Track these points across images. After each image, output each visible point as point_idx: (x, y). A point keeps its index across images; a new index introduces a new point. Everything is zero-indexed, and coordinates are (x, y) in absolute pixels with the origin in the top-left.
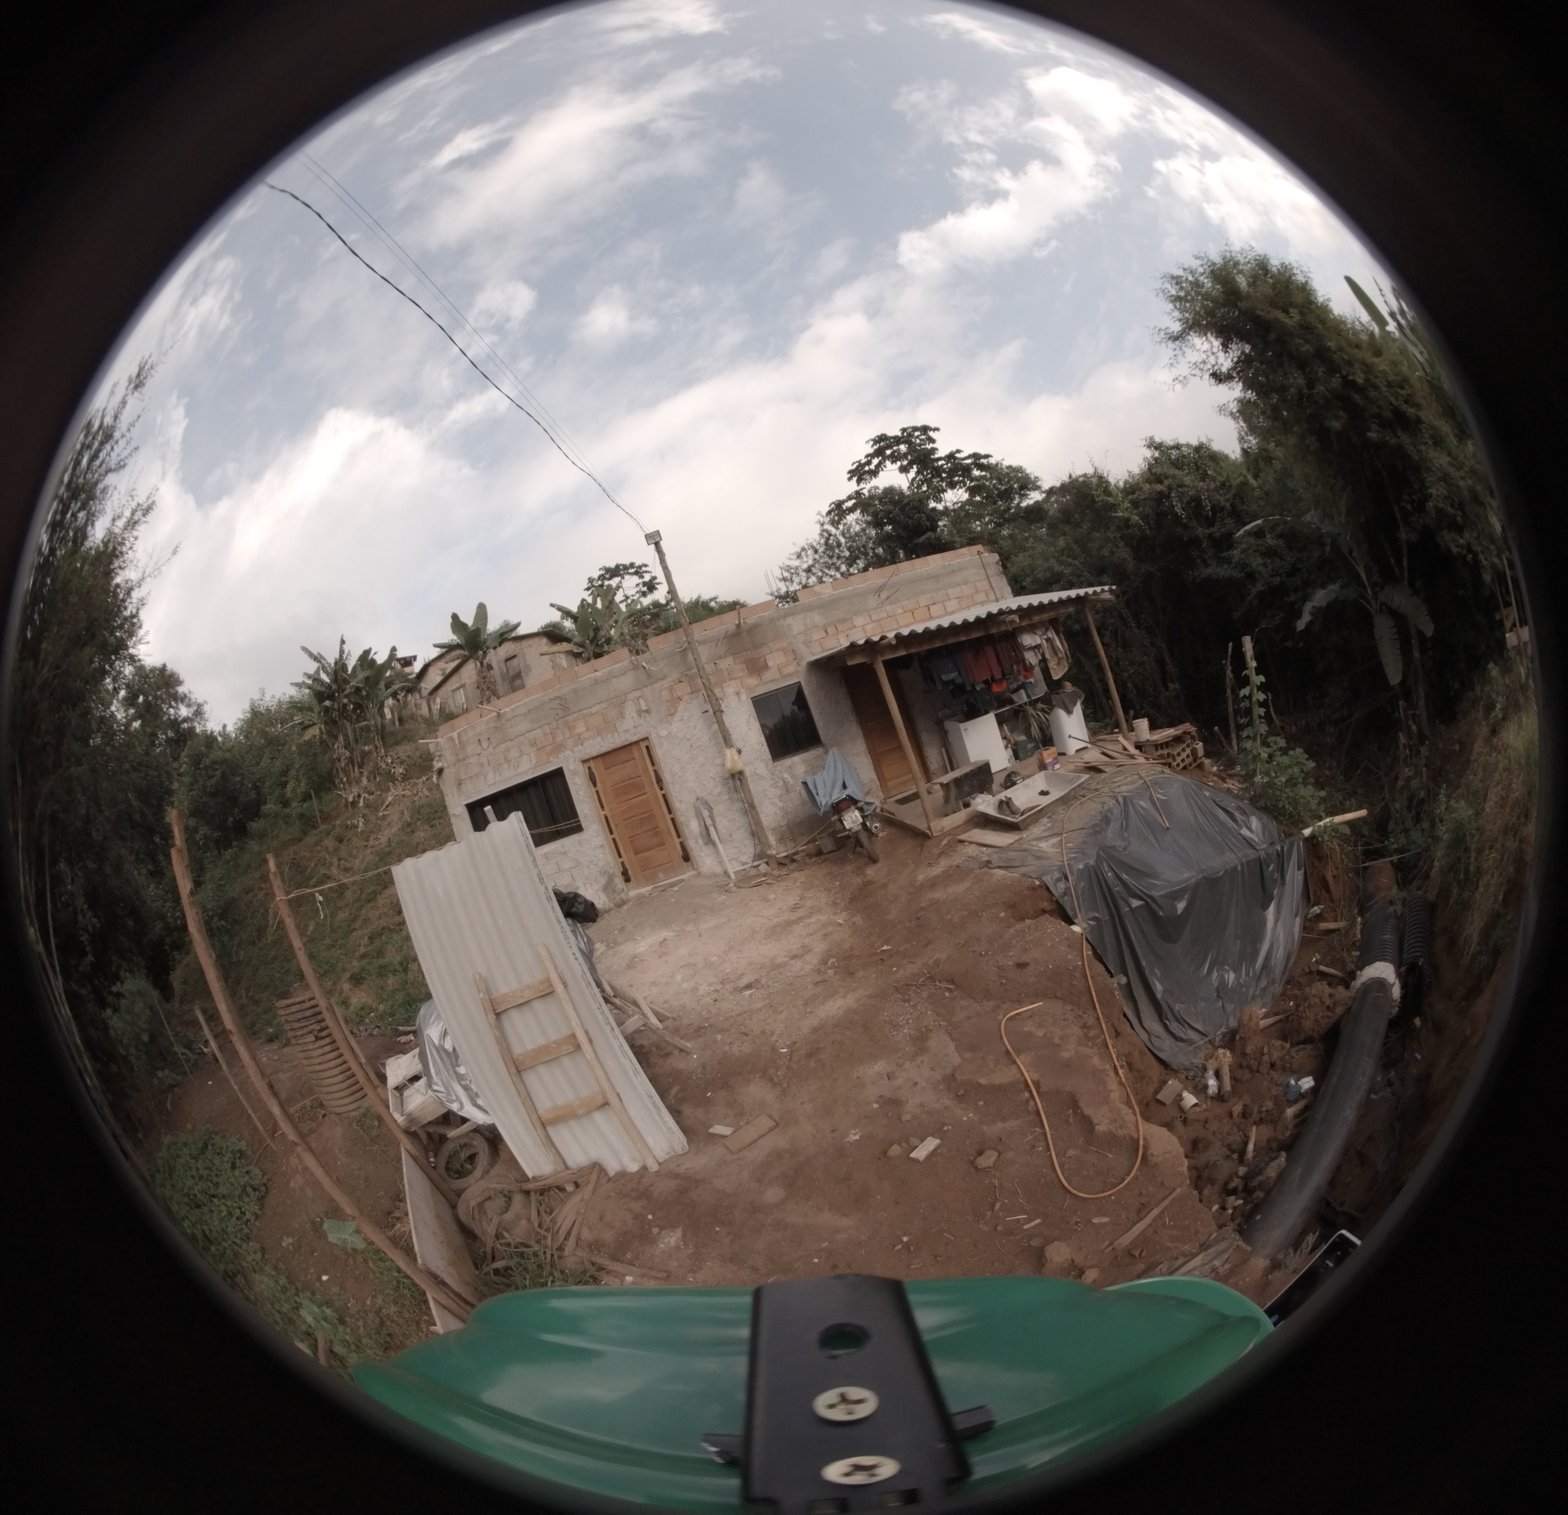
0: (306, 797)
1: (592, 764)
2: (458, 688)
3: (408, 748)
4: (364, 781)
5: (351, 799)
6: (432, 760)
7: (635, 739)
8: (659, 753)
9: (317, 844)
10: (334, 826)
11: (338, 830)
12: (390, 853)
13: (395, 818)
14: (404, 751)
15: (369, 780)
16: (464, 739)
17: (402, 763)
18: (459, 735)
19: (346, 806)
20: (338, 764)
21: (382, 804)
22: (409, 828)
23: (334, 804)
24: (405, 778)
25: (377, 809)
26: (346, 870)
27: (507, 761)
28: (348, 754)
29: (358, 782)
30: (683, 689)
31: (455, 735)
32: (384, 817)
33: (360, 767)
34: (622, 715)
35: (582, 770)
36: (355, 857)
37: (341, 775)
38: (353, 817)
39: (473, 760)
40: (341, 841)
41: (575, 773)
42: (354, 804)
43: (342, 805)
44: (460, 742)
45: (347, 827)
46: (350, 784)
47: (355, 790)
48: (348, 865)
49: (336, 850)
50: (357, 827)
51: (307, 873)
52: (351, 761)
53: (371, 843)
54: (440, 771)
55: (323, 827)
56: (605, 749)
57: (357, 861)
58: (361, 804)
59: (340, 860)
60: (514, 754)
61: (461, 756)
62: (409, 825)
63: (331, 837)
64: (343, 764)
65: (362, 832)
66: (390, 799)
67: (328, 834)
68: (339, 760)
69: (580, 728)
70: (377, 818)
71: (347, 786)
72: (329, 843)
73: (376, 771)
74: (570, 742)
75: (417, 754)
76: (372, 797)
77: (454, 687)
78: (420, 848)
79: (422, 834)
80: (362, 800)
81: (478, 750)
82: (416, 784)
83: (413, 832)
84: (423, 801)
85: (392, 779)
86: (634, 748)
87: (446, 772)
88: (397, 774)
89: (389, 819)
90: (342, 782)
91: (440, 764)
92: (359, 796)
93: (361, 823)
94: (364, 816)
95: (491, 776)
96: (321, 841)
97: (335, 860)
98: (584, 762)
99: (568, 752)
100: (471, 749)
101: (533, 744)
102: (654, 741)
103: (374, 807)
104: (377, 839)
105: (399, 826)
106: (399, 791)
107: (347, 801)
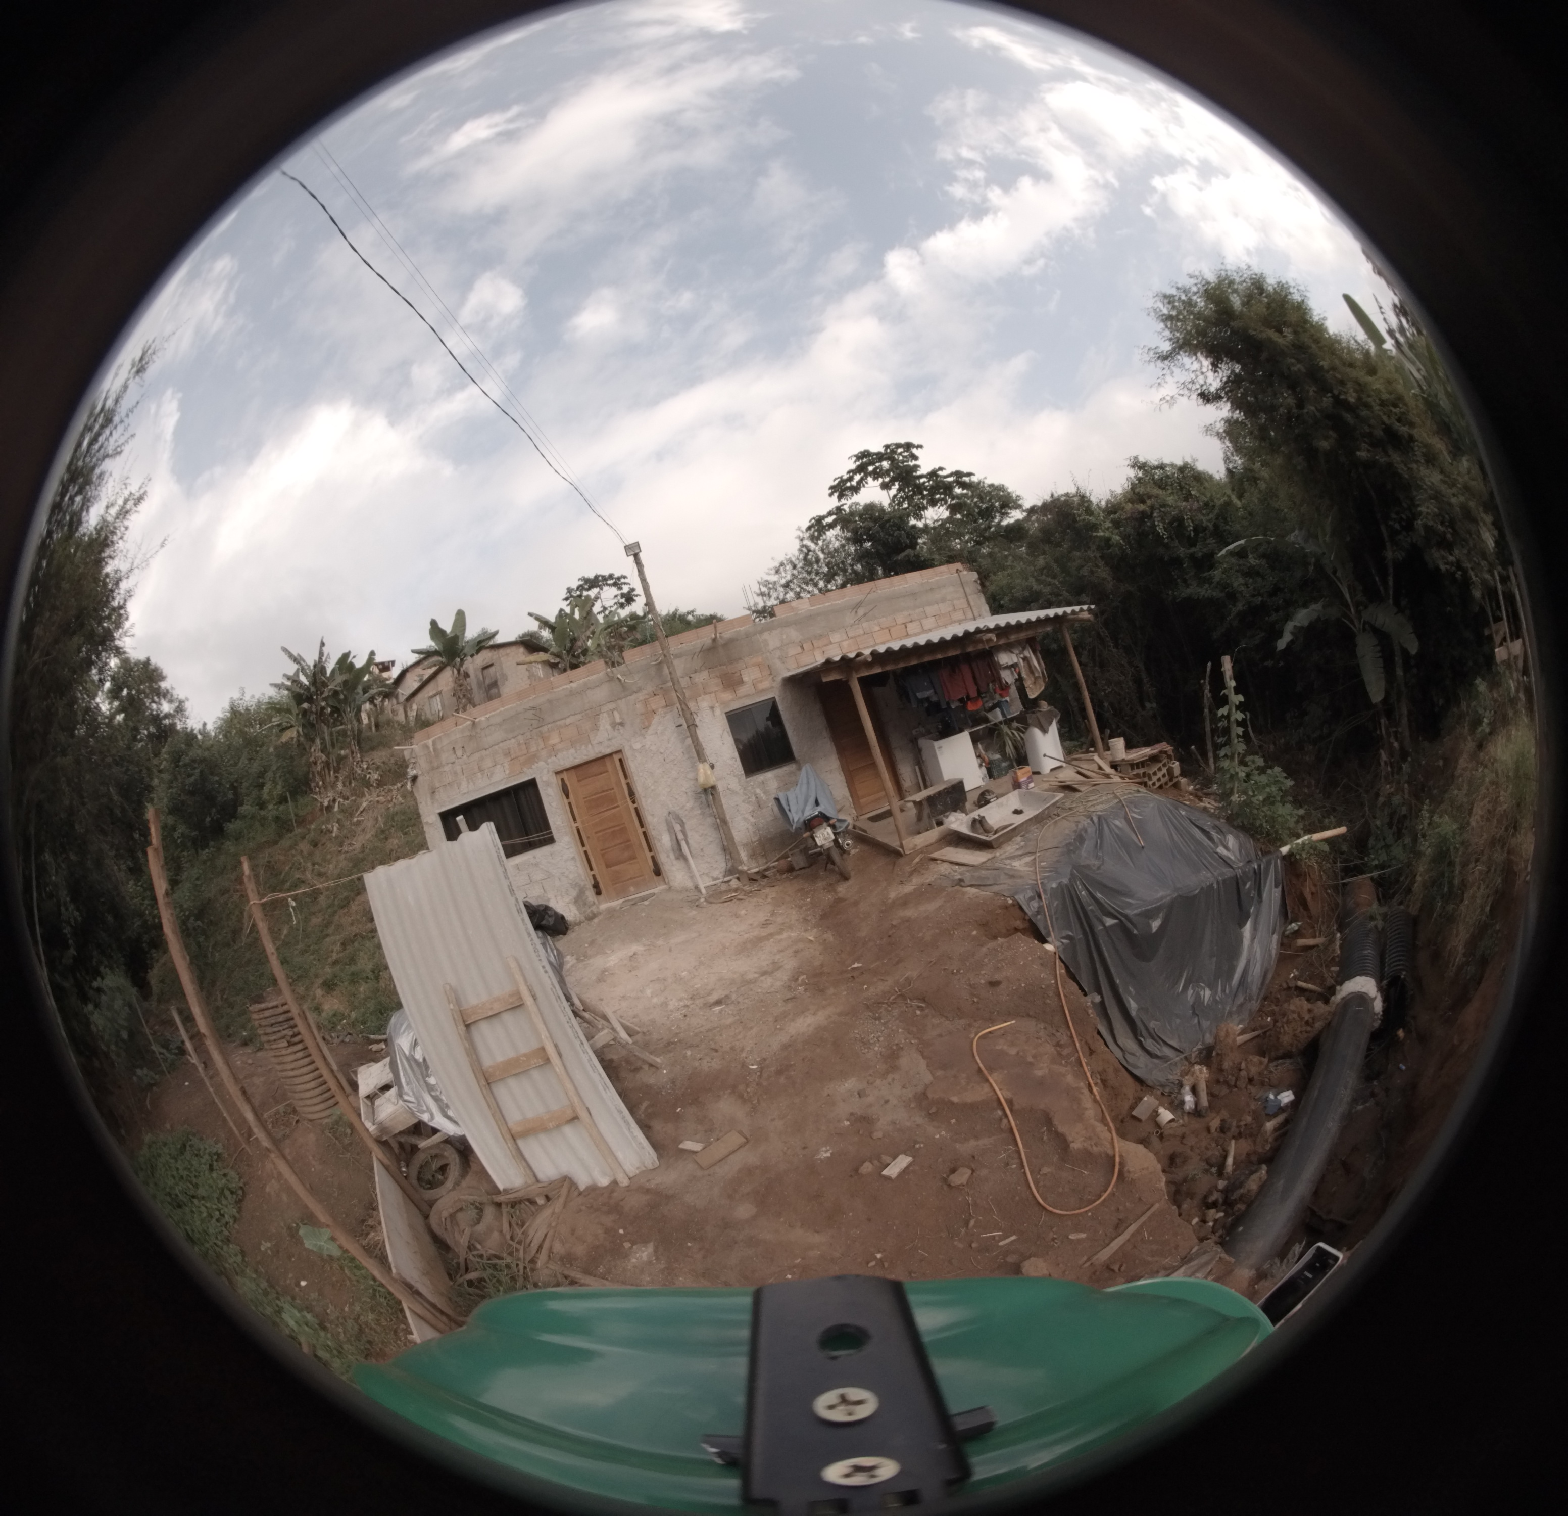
0: (283, 800)
1: (565, 776)
2: (435, 695)
3: (384, 754)
4: (340, 786)
5: (326, 804)
6: (407, 766)
7: (608, 751)
8: (632, 765)
9: (291, 848)
10: (309, 830)
11: (312, 834)
12: (363, 860)
13: (369, 824)
14: (380, 756)
15: (344, 785)
16: (439, 747)
17: (378, 768)
18: (434, 743)
19: (321, 810)
20: (314, 768)
21: (357, 810)
22: (383, 835)
23: (309, 807)
24: (380, 784)
25: (351, 815)
26: (320, 875)
27: (481, 770)
28: (324, 758)
29: (334, 786)
30: (657, 703)
31: (430, 742)
32: (359, 823)
33: (337, 770)
34: (596, 727)
35: (555, 781)
36: (329, 862)
37: (317, 778)
38: (328, 821)
39: (447, 768)
40: (315, 845)
41: (548, 784)
42: (329, 808)
43: (317, 809)
44: (435, 750)
45: (322, 832)
46: (325, 788)
47: (331, 795)
48: (322, 870)
49: (311, 854)
50: (332, 832)
51: (282, 877)
52: (327, 764)
53: (345, 848)
54: (415, 779)
55: (298, 831)
56: (578, 761)
57: (331, 866)
58: (336, 809)
59: (314, 864)
60: (488, 763)
61: (435, 764)
62: (383, 832)
63: (305, 841)
64: (319, 768)
65: (337, 837)
66: (365, 804)
67: (303, 838)
68: (315, 763)
69: (555, 739)
70: (351, 824)
71: (323, 789)
72: (304, 846)
73: (351, 777)
74: (544, 753)
75: (392, 761)
76: (346, 802)
77: (431, 694)
78: (394, 855)
79: (396, 841)
80: (337, 805)
81: (453, 758)
82: (390, 791)
83: (386, 839)
84: (397, 808)
85: (367, 784)
86: (607, 760)
87: (420, 779)
88: (372, 780)
89: (363, 825)
90: (317, 786)
91: (414, 772)
92: (334, 801)
93: (335, 829)
94: (338, 821)
95: (464, 785)
96: (296, 845)
97: (309, 865)
98: (557, 773)
99: (541, 763)
100: (445, 757)
101: (507, 754)
102: (628, 753)
103: (348, 812)
104: (351, 845)
105: (373, 832)
106: (374, 797)
107: (322, 805)
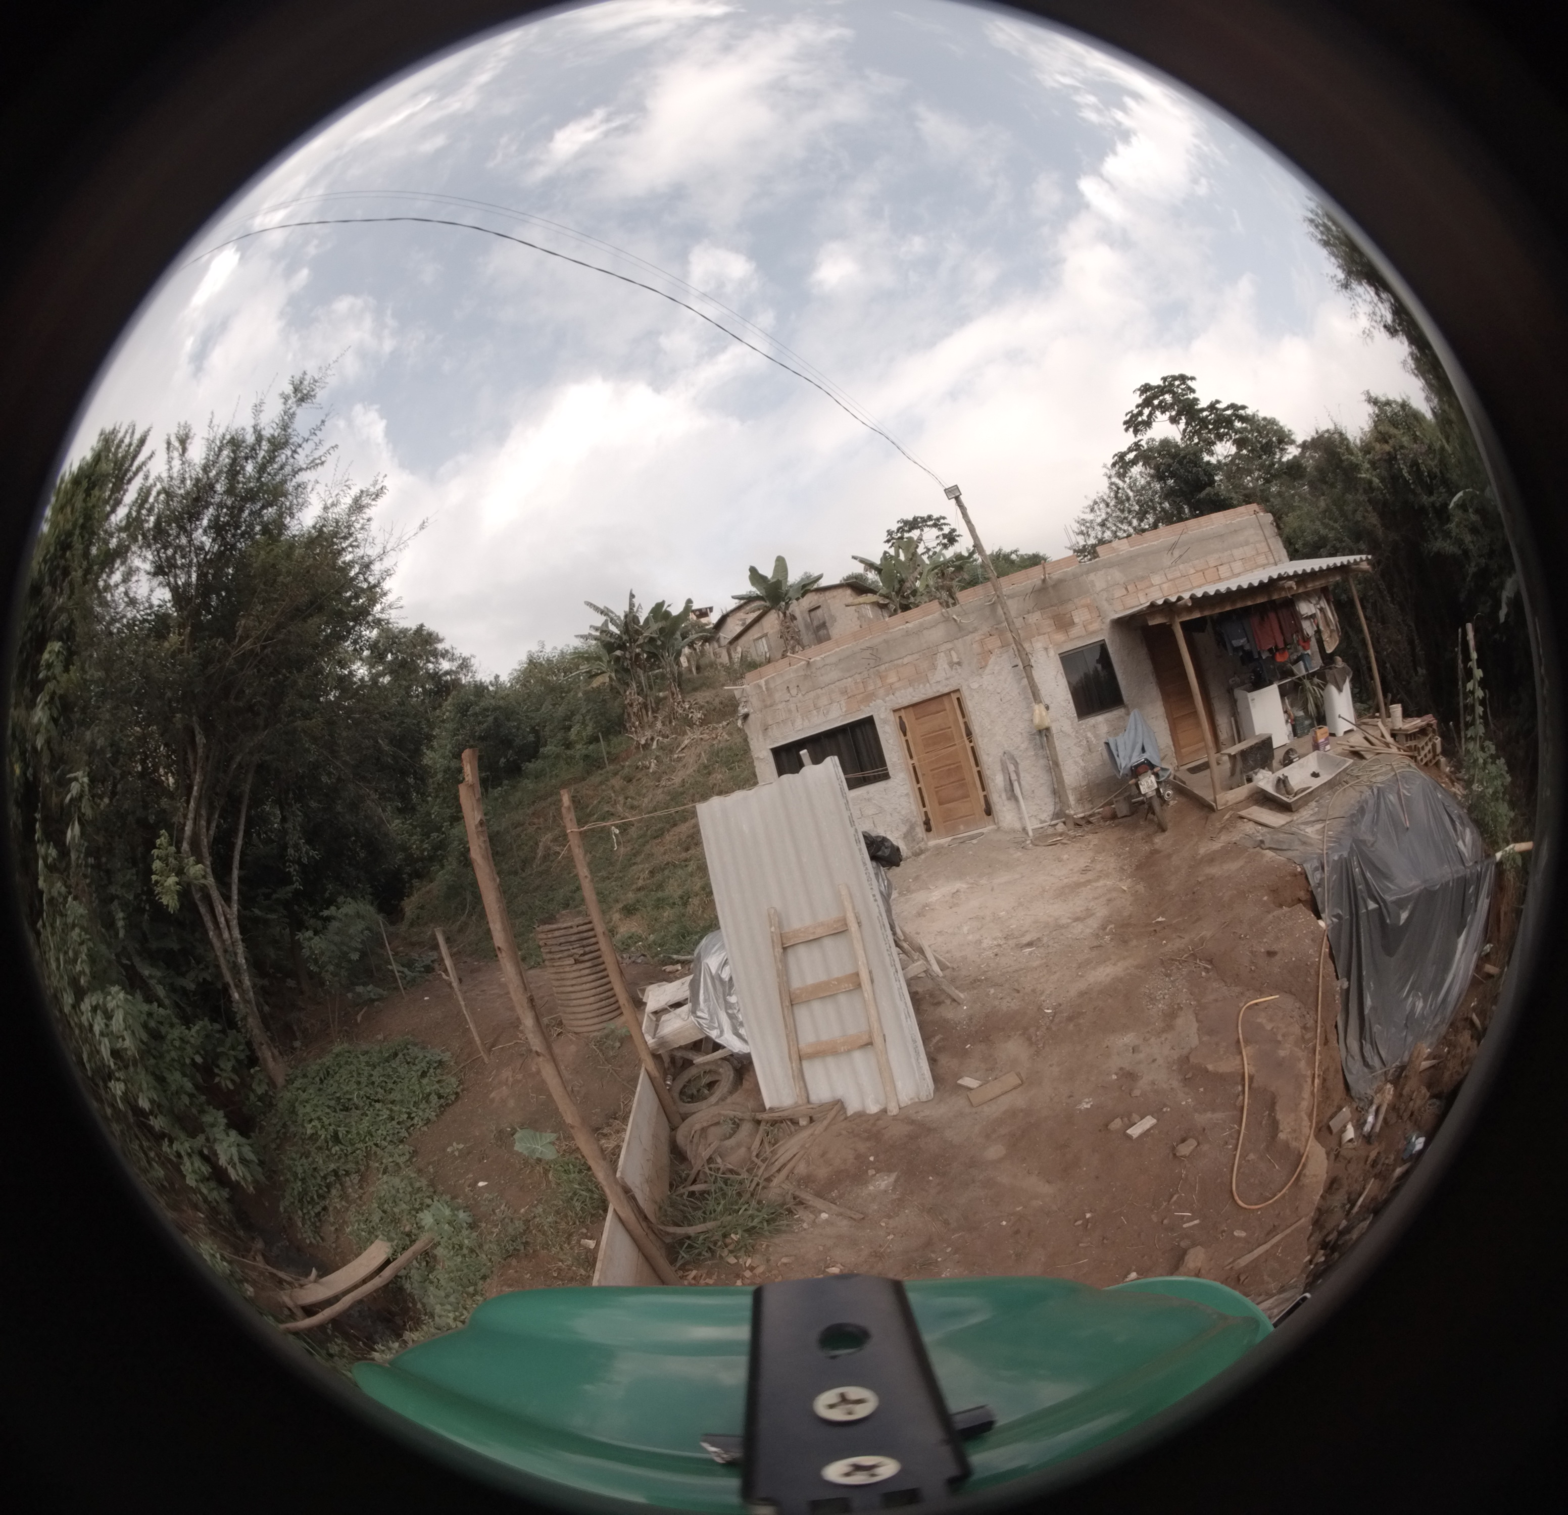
0: (594, 740)
1: (902, 713)
2: (759, 638)
3: (707, 694)
4: (659, 725)
5: (643, 742)
6: (736, 706)
7: (946, 690)
8: (970, 705)
9: (602, 783)
10: (623, 767)
11: (626, 770)
12: (682, 793)
13: (691, 761)
14: (703, 697)
15: (663, 724)
16: (772, 686)
17: (701, 708)
18: (767, 682)
19: (637, 748)
20: (629, 709)
21: (678, 747)
22: (707, 770)
23: (624, 746)
24: (704, 722)
25: (672, 751)
26: (632, 808)
27: (817, 708)
28: (641, 699)
29: (652, 726)
30: (993, 643)
31: (762, 682)
32: (679, 759)
33: (654, 712)
34: (933, 667)
35: (892, 718)
36: (644, 796)
37: (633, 719)
38: (645, 757)
39: (780, 706)
40: (630, 780)
41: (885, 721)
42: (646, 746)
43: (633, 748)
44: (768, 689)
45: (637, 768)
46: (642, 727)
47: (648, 734)
48: (636, 803)
49: (623, 789)
50: (649, 768)
51: (590, 810)
52: (645, 706)
53: (663, 783)
54: (746, 716)
55: (610, 768)
56: (915, 700)
57: (646, 800)
58: (654, 746)
59: (626, 798)
60: (824, 701)
61: (768, 703)
62: (706, 767)
63: (618, 777)
64: (635, 710)
65: (654, 773)
66: (686, 742)
67: (616, 774)
68: (631, 705)
69: (892, 678)
70: (670, 760)
71: (639, 729)
72: (617, 782)
73: (671, 716)
74: (882, 692)
75: (717, 701)
76: (666, 740)
77: (756, 637)
78: (717, 789)
79: (719, 776)
80: (655, 743)
81: (787, 697)
82: (715, 728)
83: (709, 774)
84: (723, 745)
85: (690, 723)
86: (946, 700)
87: (753, 716)
88: (694, 719)
89: (684, 761)
90: (634, 725)
91: (746, 710)
92: (652, 739)
93: (653, 765)
94: (657, 758)
95: (799, 722)
96: (608, 780)
97: (621, 798)
98: (895, 710)
99: (879, 701)
100: (779, 695)
101: (844, 692)
102: (965, 693)
103: (668, 750)
104: (669, 780)
105: (695, 767)
106: (697, 735)
107: (638, 743)
